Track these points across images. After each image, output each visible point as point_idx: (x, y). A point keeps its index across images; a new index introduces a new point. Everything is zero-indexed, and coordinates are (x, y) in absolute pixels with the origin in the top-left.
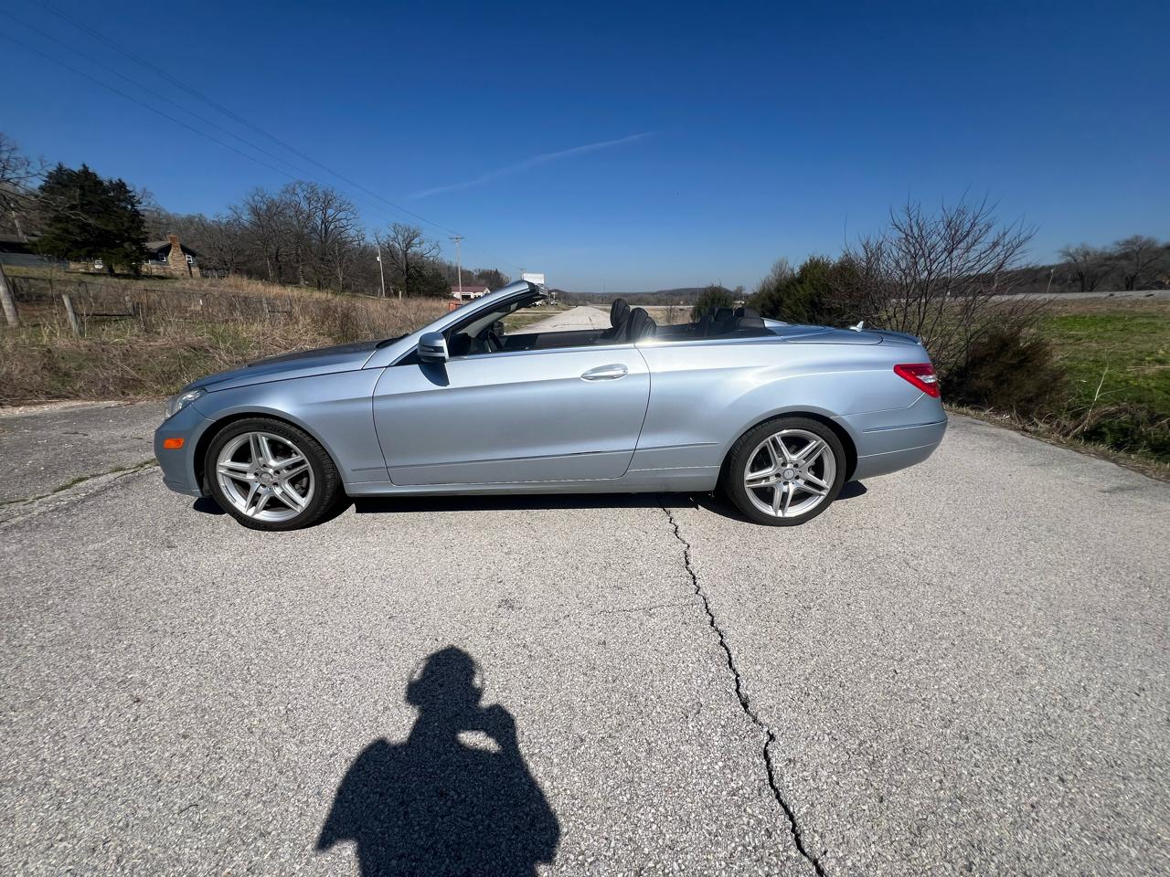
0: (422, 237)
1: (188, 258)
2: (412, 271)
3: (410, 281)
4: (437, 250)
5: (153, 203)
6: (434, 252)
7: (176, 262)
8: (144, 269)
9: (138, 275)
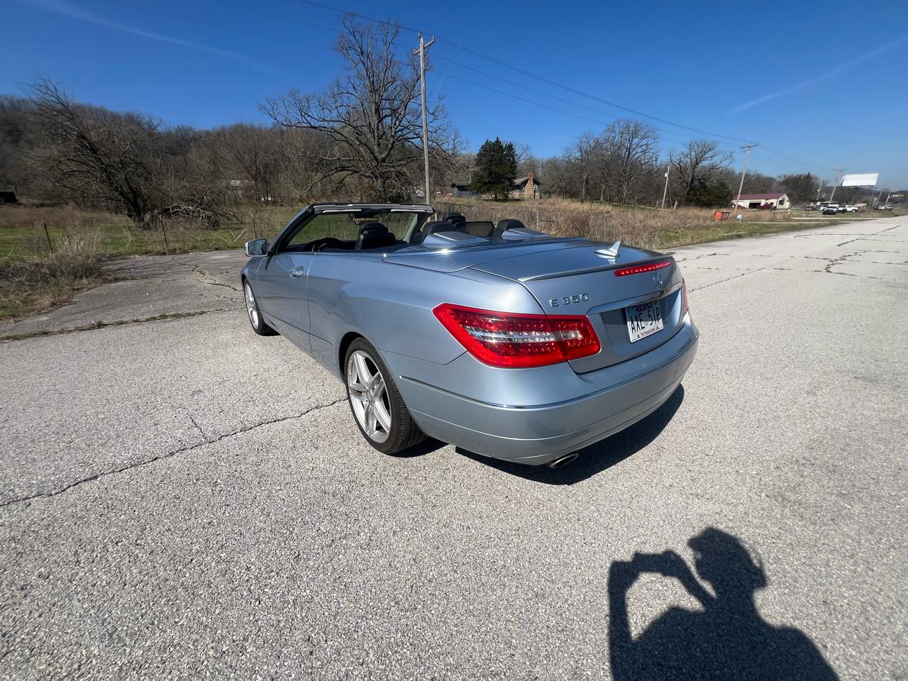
0: (717, 149)
1: (536, 187)
2: (696, 183)
3: (692, 192)
4: (730, 161)
5: (529, 154)
6: (725, 164)
7: (529, 189)
8: (510, 196)
9: (506, 200)
